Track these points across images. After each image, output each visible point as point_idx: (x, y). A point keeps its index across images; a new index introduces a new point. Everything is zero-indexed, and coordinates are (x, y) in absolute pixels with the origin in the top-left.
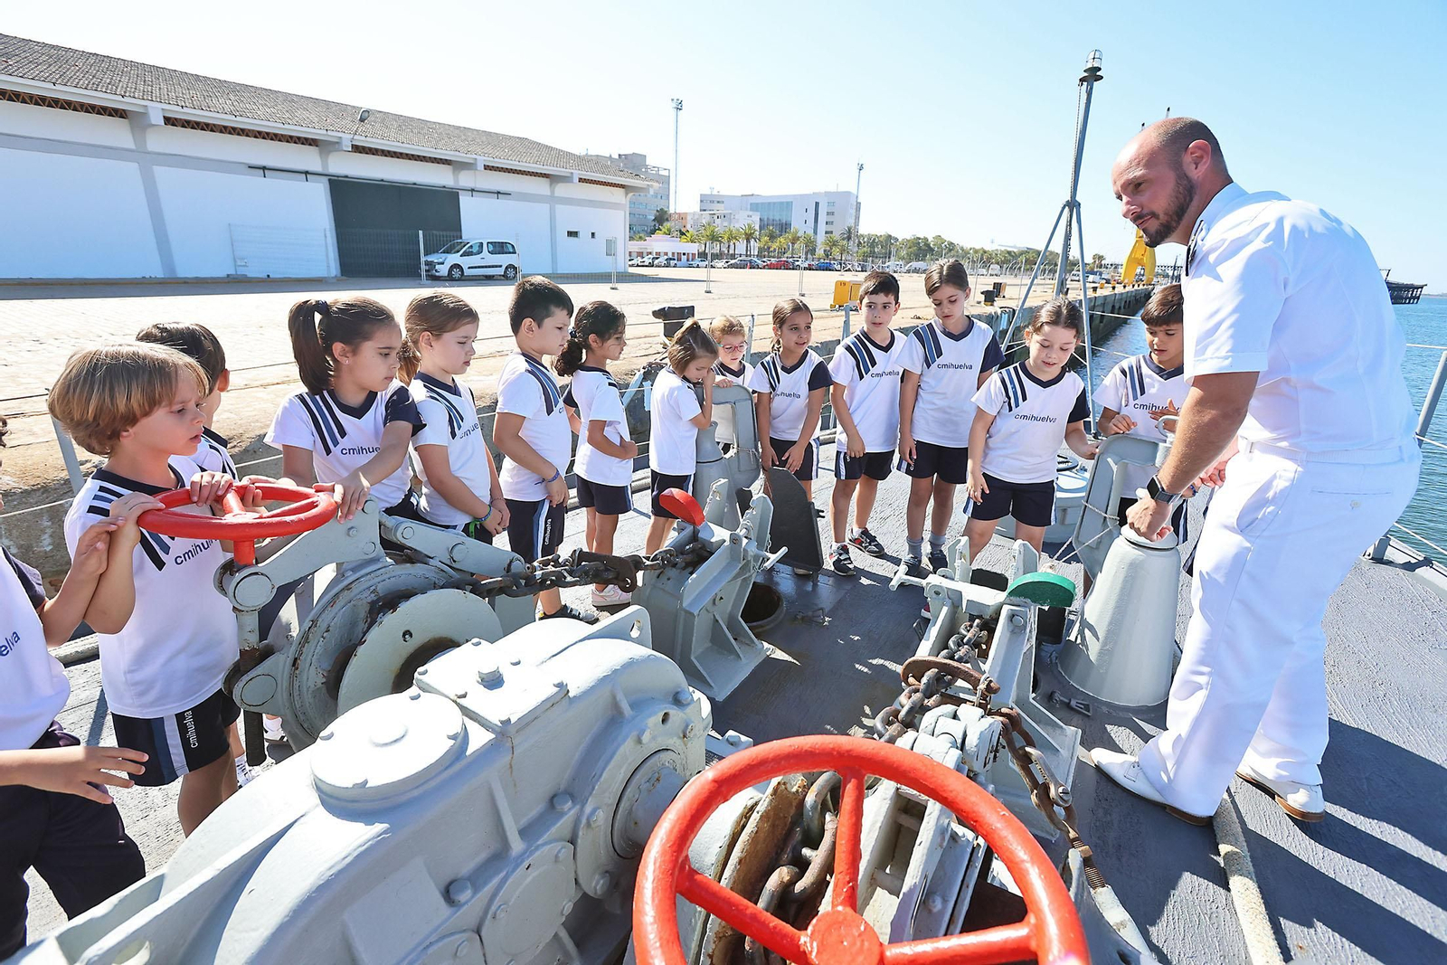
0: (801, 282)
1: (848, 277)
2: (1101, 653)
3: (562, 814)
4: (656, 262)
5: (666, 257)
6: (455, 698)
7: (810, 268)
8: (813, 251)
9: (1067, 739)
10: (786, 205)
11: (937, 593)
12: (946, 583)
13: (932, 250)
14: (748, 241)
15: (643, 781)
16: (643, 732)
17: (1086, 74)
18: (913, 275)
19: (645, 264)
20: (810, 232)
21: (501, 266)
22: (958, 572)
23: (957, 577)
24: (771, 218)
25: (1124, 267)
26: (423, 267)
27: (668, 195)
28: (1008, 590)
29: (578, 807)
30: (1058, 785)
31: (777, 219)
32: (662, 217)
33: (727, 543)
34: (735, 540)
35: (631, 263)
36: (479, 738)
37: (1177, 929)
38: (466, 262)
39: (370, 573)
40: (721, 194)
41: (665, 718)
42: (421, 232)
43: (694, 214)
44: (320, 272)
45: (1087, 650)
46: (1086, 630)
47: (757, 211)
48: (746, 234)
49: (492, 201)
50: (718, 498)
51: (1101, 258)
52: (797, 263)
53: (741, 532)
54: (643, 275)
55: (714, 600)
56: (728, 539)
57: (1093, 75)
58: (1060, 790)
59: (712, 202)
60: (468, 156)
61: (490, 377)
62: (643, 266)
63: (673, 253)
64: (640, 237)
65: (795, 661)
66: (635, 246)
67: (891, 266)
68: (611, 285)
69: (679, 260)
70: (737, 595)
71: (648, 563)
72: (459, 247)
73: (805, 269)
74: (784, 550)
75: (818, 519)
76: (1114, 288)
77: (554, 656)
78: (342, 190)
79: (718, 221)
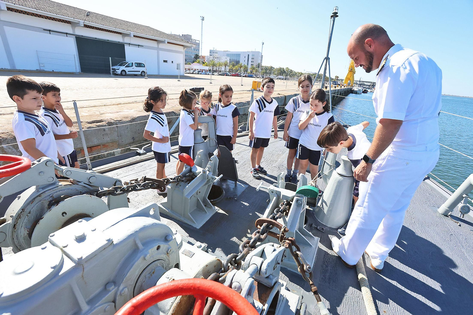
0: (242, 81)
1: (258, 80)
2: (328, 211)
3: (110, 291)
4: (194, 72)
5: (198, 71)
6: (62, 247)
7: (245, 76)
8: (247, 71)
9: (315, 241)
10: (238, 55)
11: (272, 192)
12: (276, 189)
13: (285, 72)
14: (226, 66)
15: (147, 273)
16: (146, 255)
17: (333, 15)
18: (279, 80)
19: (191, 73)
20: (246, 64)
21: (139, 71)
22: (280, 185)
23: (280, 186)
24: (233, 59)
25: (344, 80)
26: (111, 70)
27: (199, 50)
28: (297, 191)
29: (116, 288)
30: (307, 265)
31: (235, 59)
32: (197, 57)
33: (202, 173)
34: (204, 172)
35: (186, 72)
36: (68, 265)
37: (346, 308)
38: (127, 69)
39: (50, 189)
40: (217, 50)
41: (158, 248)
42: (110, 58)
43: (208, 56)
44: (73, 70)
45: (324, 209)
46: (324, 203)
47: (228, 56)
48: (225, 64)
49: (136, 48)
50: (200, 157)
51: (338, 77)
52: (241, 75)
53: (207, 169)
54: (189, 76)
55: (197, 193)
56: (202, 171)
57: (335, 15)
58: (308, 267)
59: (214, 53)
60: (127, 31)
61: (131, 110)
62: (190, 73)
63: (200, 70)
64: (189, 64)
65: (226, 214)
66: (187, 67)
67: (272, 76)
68: (178, 79)
69: (202, 72)
70: (207, 190)
71: (171, 181)
72: (125, 64)
73: (243, 76)
74: (222, 175)
75: (236, 164)
76: (341, 87)
77: (112, 226)
78: (80, 41)
79: (216, 59)
